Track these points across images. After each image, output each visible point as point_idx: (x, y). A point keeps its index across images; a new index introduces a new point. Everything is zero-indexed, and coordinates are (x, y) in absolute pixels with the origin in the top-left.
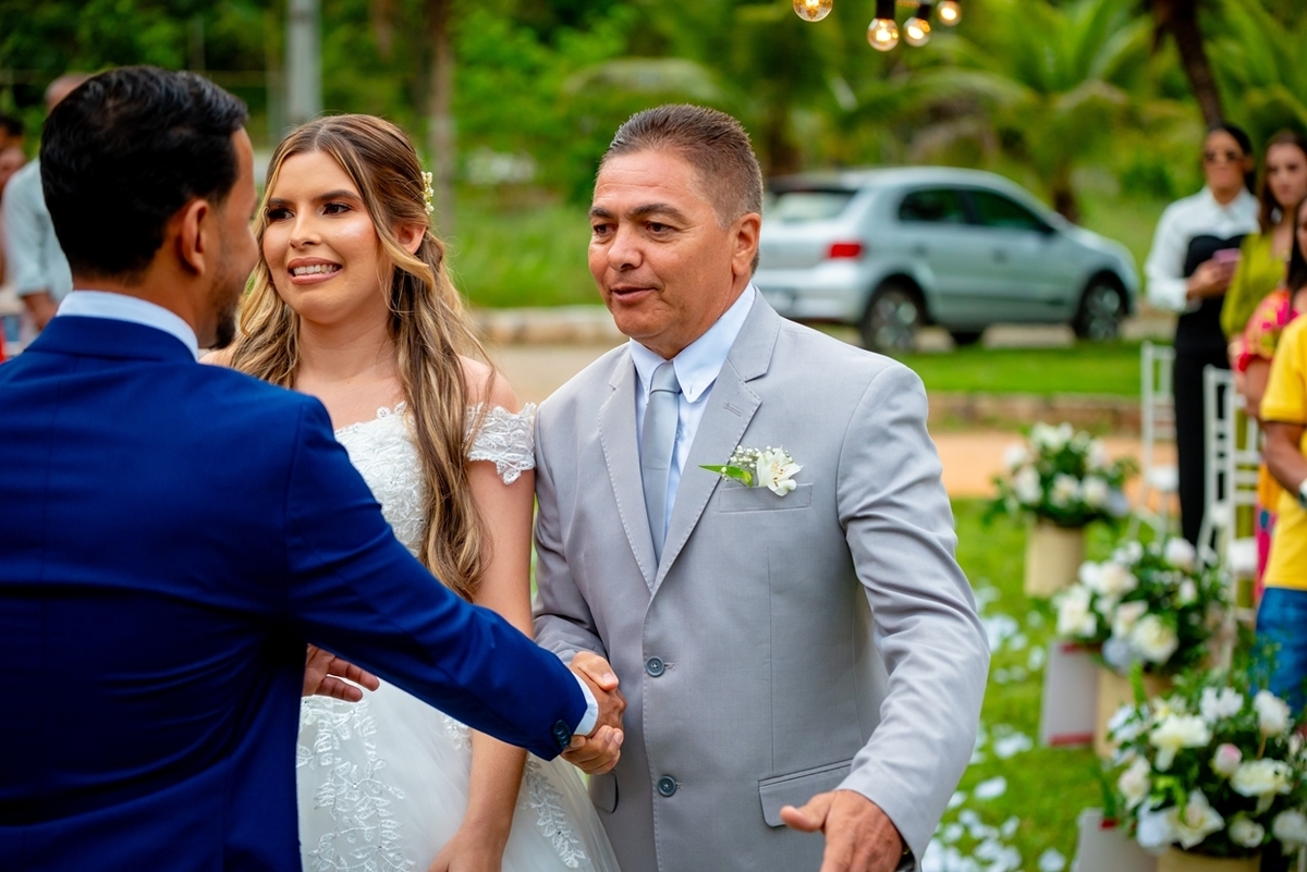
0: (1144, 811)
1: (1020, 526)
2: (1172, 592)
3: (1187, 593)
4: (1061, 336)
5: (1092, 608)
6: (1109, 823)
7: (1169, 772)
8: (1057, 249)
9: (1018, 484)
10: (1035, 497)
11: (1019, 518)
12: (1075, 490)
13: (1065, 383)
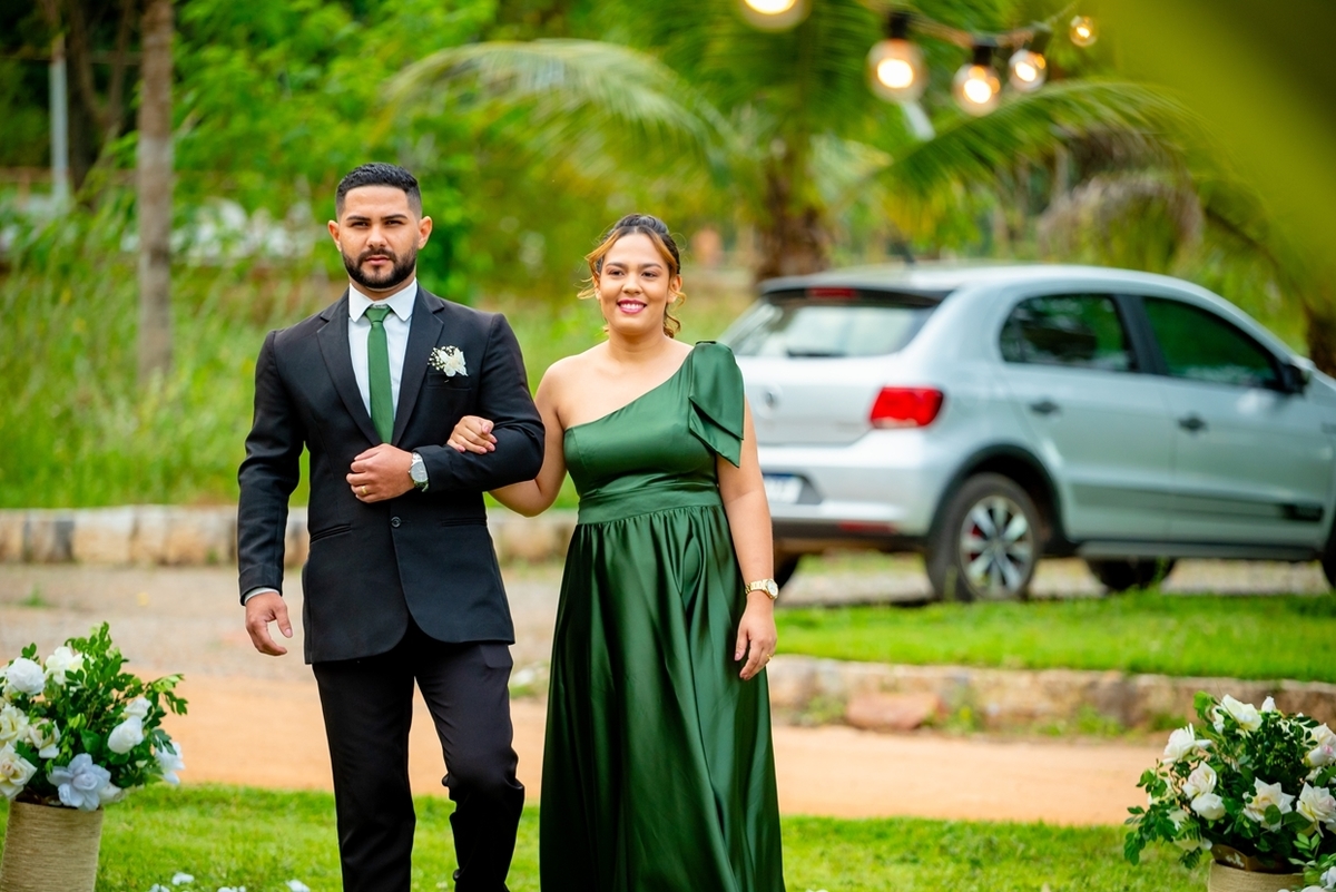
1: (1190, 859)
4: (1308, 579)
8: (1301, 413)
9: (1188, 788)
10: (1211, 810)
11: (1188, 844)
12: (1283, 802)
13: (1303, 663)
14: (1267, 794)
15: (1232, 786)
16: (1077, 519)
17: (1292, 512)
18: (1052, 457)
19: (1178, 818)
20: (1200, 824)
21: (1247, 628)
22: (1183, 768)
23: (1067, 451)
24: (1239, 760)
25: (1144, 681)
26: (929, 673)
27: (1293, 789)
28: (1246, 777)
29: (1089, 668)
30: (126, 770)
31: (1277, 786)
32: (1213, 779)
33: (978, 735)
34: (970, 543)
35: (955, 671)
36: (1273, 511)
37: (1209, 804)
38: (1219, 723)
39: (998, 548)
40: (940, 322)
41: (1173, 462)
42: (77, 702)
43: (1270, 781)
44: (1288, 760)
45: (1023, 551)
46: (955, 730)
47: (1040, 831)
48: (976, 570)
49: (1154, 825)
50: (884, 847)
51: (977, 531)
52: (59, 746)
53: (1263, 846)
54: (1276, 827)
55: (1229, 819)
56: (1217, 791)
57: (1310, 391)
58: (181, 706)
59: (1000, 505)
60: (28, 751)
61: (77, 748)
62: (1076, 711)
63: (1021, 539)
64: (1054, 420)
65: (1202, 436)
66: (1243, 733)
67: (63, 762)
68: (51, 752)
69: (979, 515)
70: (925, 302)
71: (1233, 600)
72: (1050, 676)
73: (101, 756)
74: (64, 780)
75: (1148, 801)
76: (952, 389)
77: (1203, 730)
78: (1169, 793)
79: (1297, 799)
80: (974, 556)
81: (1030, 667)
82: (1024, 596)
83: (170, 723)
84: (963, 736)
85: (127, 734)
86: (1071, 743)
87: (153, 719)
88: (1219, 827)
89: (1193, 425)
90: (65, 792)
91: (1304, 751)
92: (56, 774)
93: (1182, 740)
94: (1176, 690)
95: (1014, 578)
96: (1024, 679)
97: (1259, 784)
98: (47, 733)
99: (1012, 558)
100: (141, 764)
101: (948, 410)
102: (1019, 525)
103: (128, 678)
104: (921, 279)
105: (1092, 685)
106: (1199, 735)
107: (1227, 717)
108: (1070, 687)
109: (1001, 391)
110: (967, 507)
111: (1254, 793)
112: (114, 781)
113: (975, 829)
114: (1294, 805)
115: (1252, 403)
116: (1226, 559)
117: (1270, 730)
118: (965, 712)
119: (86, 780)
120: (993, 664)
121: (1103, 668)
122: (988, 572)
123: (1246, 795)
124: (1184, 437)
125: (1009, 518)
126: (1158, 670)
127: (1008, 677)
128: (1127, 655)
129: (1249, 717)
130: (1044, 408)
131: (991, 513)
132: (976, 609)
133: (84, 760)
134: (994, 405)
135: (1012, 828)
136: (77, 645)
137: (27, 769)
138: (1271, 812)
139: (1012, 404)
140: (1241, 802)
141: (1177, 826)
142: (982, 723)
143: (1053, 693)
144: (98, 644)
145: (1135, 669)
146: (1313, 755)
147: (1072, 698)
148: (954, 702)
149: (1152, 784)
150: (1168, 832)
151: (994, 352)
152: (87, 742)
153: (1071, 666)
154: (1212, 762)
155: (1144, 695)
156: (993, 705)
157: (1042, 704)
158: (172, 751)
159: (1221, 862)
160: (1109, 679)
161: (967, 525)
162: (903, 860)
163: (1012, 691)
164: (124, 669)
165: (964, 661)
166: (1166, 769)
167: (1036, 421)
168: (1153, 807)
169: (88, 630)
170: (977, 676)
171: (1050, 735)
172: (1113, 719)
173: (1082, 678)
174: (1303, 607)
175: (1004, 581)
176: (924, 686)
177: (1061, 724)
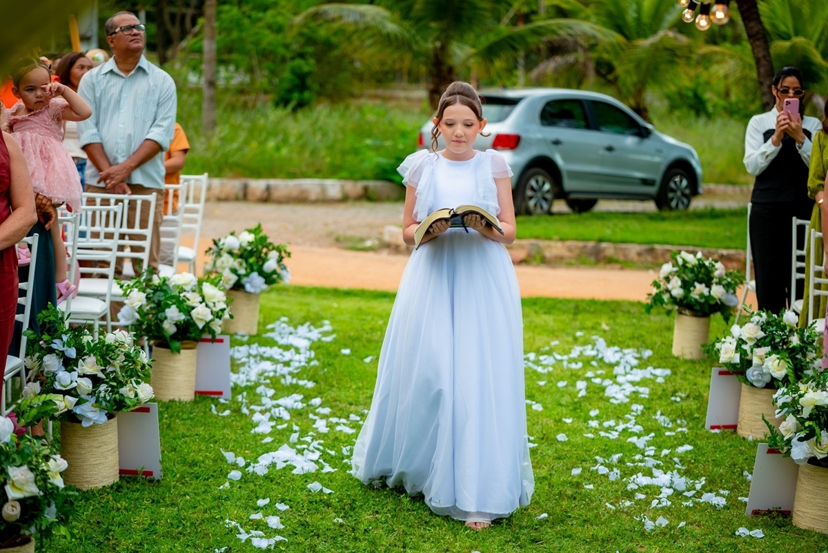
0: (795, 440)
1: (669, 313)
2: (785, 342)
3: (795, 340)
5: (738, 348)
6: (770, 451)
7: (810, 419)
8: (648, 145)
9: (670, 286)
10: (679, 294)
11: (669, 307)
12: (706, 291)
13: (660, 238)
14: (700, 288)
15: (686, 285)
16: (568, 184)
17: (645, 182)
18: (559, 160)
19: (666, 297)
20: (674, 300)
21: (634, 225)
22: (667, 279)
23: (564, 158)
24: (689, 276)
25: (604, 245)
26: (524, 242)
27: (709, 286)
28: (691, 281)
29: (584, 240)
30: (270, 279)
31: (703, 285)
32: (679, 283)
33: (542, 265)
34: (529, 193)
35: (533, 241)
36: (638, 181)
37: (678, 292)
38: (680, 262)
39: (539, 195)
40: (518, 110)
41: (602, 162)
42: (251, 253)
43: (700, 283)
44: (707, 276)
45: (549, 196)
46: (534, 263)
47: (593, 302)
48: (532, 203)
49: (657, 299)
50: (537, 308)
51: (532, 189)
52: (246, 269)
53: (697, 307)
54: (703, 301)
55: (685, 297)
56: (681, 287)
57: (652, 137)
58: (289, 255)
59: (541, 179)
60: (234, 271)
61: (252, 270)
62: (578, 257)
63: (548, 192)
64: (560, 147)
65: (613, 154)
66: (689, 266)
67: (247, 275)
68: (242, 271)
69: (533, 183)
70: (513, 102)
71: (626, 214)
72: (569, 243)
73: (261, 273)
74: (247, 282)
75: (655, 291)
76: (523, 135)
77: (675, 264)
78: (663, 287)
79: (710, 289)
80: (531, 198)
81: (562, 240)
82: (550, 213)
83: (286, 261)
84: (537, 265)
85: (271, 265)
86: (578, 267)
87: (280, 260)
88: (681, 301)
89: (610, 149)
90: (248, 287)
91: (712, 272)
92: (244, 280)
93: (667, 268)
94: (615, 249)
95: (545, 206)
96: (559, 244)
97: (696, 284)
98: (241, 264)
99: (545, 199)
100: (275, 276)
101: (522, 143)
102: (547, 187)
103: (270, 244)
104: (511, 94)
105: (585, 247)
106: (673, 266)
107: (684, 260)
108: (577, 247)
109: (539, 136)
110: (528, 180)
111: (695, 287)
112: (266, 283)
113: (569, 301)
114: (710, 292)
115: (630, 141)
116: (618, 199)
117: (701, 265)
118: (538, 257)
119: (255, 283)
120: (549, 239)
121: (588, 240)
122: (535, 205)
123: (692, 289)
124: (607, 153)
125: (544, 183)
126: (609, 241)
127: (552, 243)
128: (597, 235)
129: (691, 260)
130: (557, 143)
131: (537, 182)
132: (534, 218)
133: (255, 275)
134: (539, 141)
135: (583, 301)
136: (250, 231)
137: (234, 278)
138: (702, 295)
139: (544, 141)
140: (690, 291)
141: (666, 300)
142: (544, 261)
143: (570, 249)
144: (256, 231)
145: (601, 241)
146: (716, 273)
147: (577, 252)
148: (533, 253)
149: (656, 284)
150: (662, 302)
151: (538, 120)
152: (255, 268)
153: (576, 239)
154: (679, 276)
155: (603, 250)
156: (548, 254)
157: (566, 253)
158: (287, 271)
159: (680, 313)
160: (591, 244)
161: (528, 186)
162: (545, 313)
163: (555, 249)
164: (269, 241)
165: (537, 238)
166: (661, 279)
167: (553, 147)
168: (657, 294)
169: (254, 225)
170: (542, 243)
171: (569, 265)
172: (592, 259)
173: (581, 244)
174: (651, 217)
175: (542, 207)
176: (522, 247)
177: (573, 261)
